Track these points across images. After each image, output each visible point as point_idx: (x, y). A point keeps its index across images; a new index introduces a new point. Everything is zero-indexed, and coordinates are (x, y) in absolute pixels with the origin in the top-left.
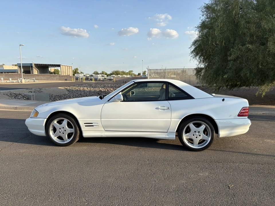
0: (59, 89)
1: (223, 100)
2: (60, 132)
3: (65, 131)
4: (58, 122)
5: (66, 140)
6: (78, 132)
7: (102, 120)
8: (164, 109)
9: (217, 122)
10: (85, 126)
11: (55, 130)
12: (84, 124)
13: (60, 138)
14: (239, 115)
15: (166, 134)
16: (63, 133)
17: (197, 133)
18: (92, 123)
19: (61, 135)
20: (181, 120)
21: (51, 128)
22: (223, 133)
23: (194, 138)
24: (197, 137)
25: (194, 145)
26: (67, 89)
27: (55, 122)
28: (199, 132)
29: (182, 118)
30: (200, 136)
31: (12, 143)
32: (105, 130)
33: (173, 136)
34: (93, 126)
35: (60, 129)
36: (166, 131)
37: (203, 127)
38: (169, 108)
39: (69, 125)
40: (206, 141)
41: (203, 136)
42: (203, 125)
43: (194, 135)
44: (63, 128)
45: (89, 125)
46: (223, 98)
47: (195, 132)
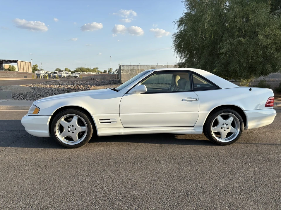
0: (21, 86)
1: (250, 90)
2: (69, 131)
3: (75, 129)
4: (65, 120)
5: (77, 141)
6: (92, 130)
7: (121, 115)
8: (191, 101)
9: (246, 112)
10: (101, 123)
11: (61, 129)
12: (100, 120)
13: (68, 138)
14: (266, 106)
15: (193, 128)
16: (73, 133)
17: (225, 126)
18: (109, 119)
19: (70, 134)
20: (210, 112)
21: (57, 127)
22: (251, 125)
23: (222, 131)
24: (225, 130)
25: (221, 139)
26: (30, 87)
27: (62, 119)
28: (227, 124)
29: (211, 111)
30: (228, 128)
31: (4, 148)
32: (124, 126)
33: (200, 131)
34: (110, 122)
35: (69, 127)
36: (193, 125)
37: (231, 119)
38: (196, 99)
39: (80, 123)
40: (233, 134)
41: (230, 129)
42: (231, 117)
43: (222, 128)
44: (73, 126)
45: (105, 121)
46: (250, 88)
47: (223, 124)
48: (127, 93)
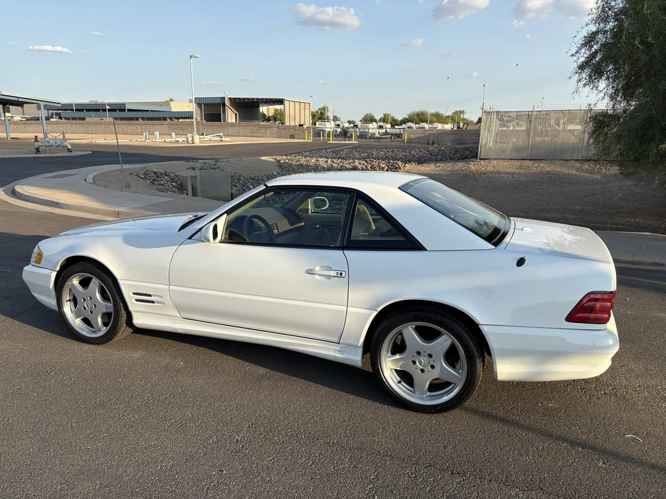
0: (262, 160)
1: (520, 262)
2: (85, 308)
3: (96, 306)
4: (80, 283)
5: (100, 330)
6: (123, 312)
7: (173, 290)
8: (329, 277)
10: (137, 300)
11: (75, 301)
12: (134, 294)
13: (87, 321)
14: (571, 318)
15: (337, 347)
16: (92, 312)
17: (424, 359)
18: (150, 296)
19: (88, 315)
20: (375, 313)
21: (66, 296)
22: (506, 370)
23: (414, 370)
24: (422, 371)
25: (414, 393)
26: (279, 161)
27: (75, 281)
28: (430, 356)
29: (379, 309)
30: (433, 367)
32: (183, 315)
33: (355, 357)
34: (153, 302)
35: (84, 299)
36: (336, 340)
37: (443, 342)
38: (341, 274)
40: (452, 385)
41: (442, 369)
42: (444, 335)
43: (414, 363)
44: (91, 298)
45: (144, 297)
46: (520, 256)
47: (419, 353)
48: (190, 238)
